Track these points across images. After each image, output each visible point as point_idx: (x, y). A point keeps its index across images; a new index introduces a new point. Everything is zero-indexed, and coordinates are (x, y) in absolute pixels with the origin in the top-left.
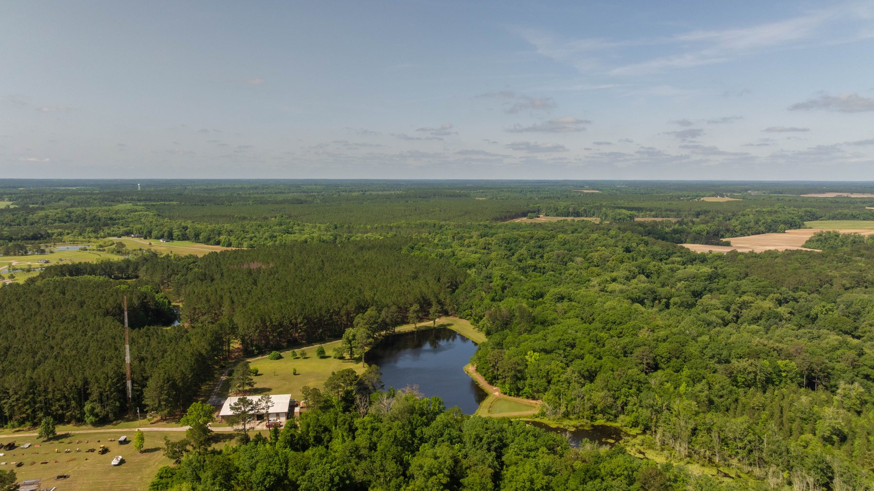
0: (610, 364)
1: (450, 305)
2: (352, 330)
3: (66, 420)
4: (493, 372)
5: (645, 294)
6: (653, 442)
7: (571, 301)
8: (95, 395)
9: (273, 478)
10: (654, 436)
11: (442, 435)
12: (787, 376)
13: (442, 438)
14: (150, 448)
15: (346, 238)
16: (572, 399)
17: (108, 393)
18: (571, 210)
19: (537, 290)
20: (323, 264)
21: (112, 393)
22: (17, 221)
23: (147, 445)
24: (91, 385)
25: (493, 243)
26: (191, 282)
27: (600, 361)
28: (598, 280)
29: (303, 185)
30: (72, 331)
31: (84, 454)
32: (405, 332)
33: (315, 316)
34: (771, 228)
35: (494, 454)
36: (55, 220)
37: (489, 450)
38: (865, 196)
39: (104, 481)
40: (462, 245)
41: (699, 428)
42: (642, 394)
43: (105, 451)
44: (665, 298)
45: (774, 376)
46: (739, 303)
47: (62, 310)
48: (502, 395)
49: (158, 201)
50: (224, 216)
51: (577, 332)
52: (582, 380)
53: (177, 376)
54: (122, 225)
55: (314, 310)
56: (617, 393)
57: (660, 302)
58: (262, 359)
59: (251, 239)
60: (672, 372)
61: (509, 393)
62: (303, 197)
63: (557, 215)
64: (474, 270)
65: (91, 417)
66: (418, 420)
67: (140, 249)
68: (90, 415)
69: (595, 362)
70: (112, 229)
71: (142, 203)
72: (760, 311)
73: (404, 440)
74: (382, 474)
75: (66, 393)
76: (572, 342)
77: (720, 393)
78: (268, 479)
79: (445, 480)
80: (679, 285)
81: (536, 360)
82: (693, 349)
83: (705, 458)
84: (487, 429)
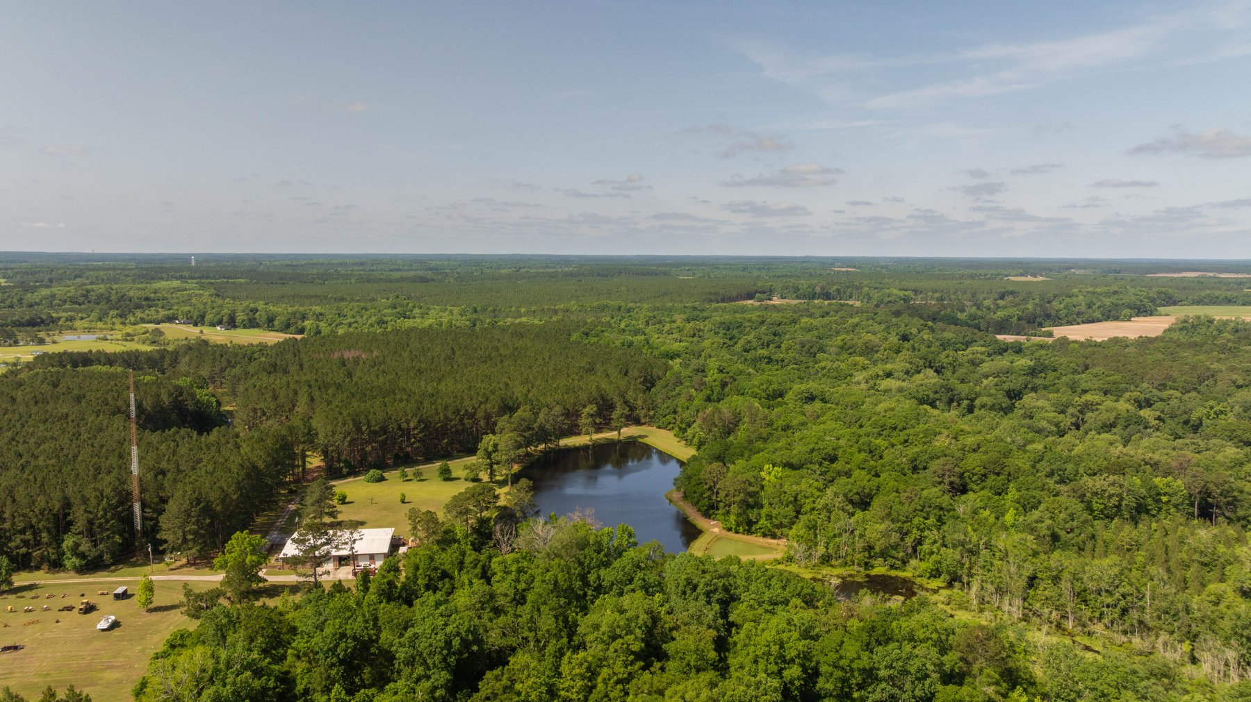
0: (892, 483)
1: (642, 409)
2: (494, 437)
3: (32, 564)
4: (709, 498)
5: (936, 392)
6: (965, 599)
7: (826, 402)
8: (80, 524)
9: (351, 643)
10: (966, 591)
11: (631, 581)
12: (1169, 501)
13: (632, 587)
14: (163, 604)
15: (489, 324)
16: (835, 536)
17: (103, 520)
18: (818, 289)
19: (775, 386)
20: (454, 354)
21: (107, 521)
22: (8, 302)
23: (159, 599)
24: (74, 509)
25: (706, 329)
26: (252, 375)
27: (877, 479)
28: (865, 374)
29: (431, 260)
30: (57, 433)
31: (55, 614)
32: (574, 445)
33: (437, 418)
34: (1110, 315)
35: (717, 607)
36: (65, 301)
37: (709, 603)
38: (1240, 276)
39: (80, 653)
40: (660, 332)
41: (1039, 575)
42: (945, 528)
43: (89, 609)
44: (967, 399)
45: (1149, 501)
46: (1079, 405)
47: (49, 407)
48: (725, 533)
49: (218, 279)
50: (312, 296)
51: (838, 439)
52: (850, 508)
53: (214, 496)
54: (163, 307)
55: (436, 409)
56: (906, 525)
57: (959, 405)
58: (354, 481)
59: (350, 325)
60: (990, 494)
61: (735, 529)
62: (429, 274)
63: (798, 298)
64: (678, 361)
65: (74, 559)
66: (592, 559)
67: (186, 339)
68: (73, 556)
69: (869, 481)
70: (147, 312)
71: (195, 281)
72: (1114, 414)
73: (570, 588)
74: (531, 635)
75: (34, 521)
76: (832, 452)
77: (1068, 525)
78: (343, 645)
79: (636, 647)
80: (985, 382)
81: (776, 478)
82: (1020, 461)
83: (1051, 622)
84: (704, 572)
